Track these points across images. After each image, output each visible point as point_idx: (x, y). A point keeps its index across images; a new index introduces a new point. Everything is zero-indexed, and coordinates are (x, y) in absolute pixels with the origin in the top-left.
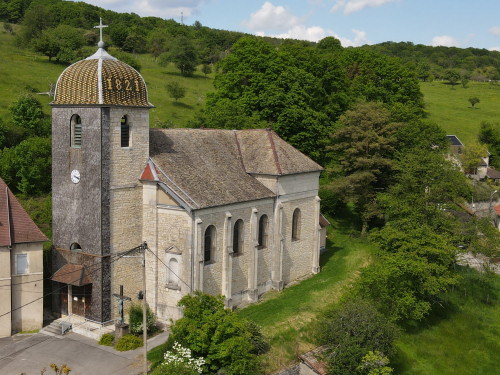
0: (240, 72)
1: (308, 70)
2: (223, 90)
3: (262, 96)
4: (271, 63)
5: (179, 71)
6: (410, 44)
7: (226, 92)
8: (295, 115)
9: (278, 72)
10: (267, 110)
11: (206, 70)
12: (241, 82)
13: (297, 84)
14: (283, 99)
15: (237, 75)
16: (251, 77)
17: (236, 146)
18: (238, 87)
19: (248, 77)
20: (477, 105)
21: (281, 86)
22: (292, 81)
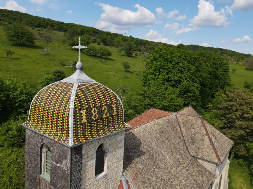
0: (160, 63)
1: (189, 62)
2: (151, 71)
3: (171, 75)
4: (175, 59)
5: (126, 54)
6: (198, 46)
7: (152, 71)
8: (187, 86)
9: (178, 63)
10: (173, 82)
11: (136, 55)
12: (160, 68)
13: (186, 69)
14: (180, 77)
15: (158, 64)
16: (165, 65)
17: (178, 129)
18: (159, 70)
19: (164, 65)
20: (235, 72)
21: (179, 70)
22: (184, 68)
